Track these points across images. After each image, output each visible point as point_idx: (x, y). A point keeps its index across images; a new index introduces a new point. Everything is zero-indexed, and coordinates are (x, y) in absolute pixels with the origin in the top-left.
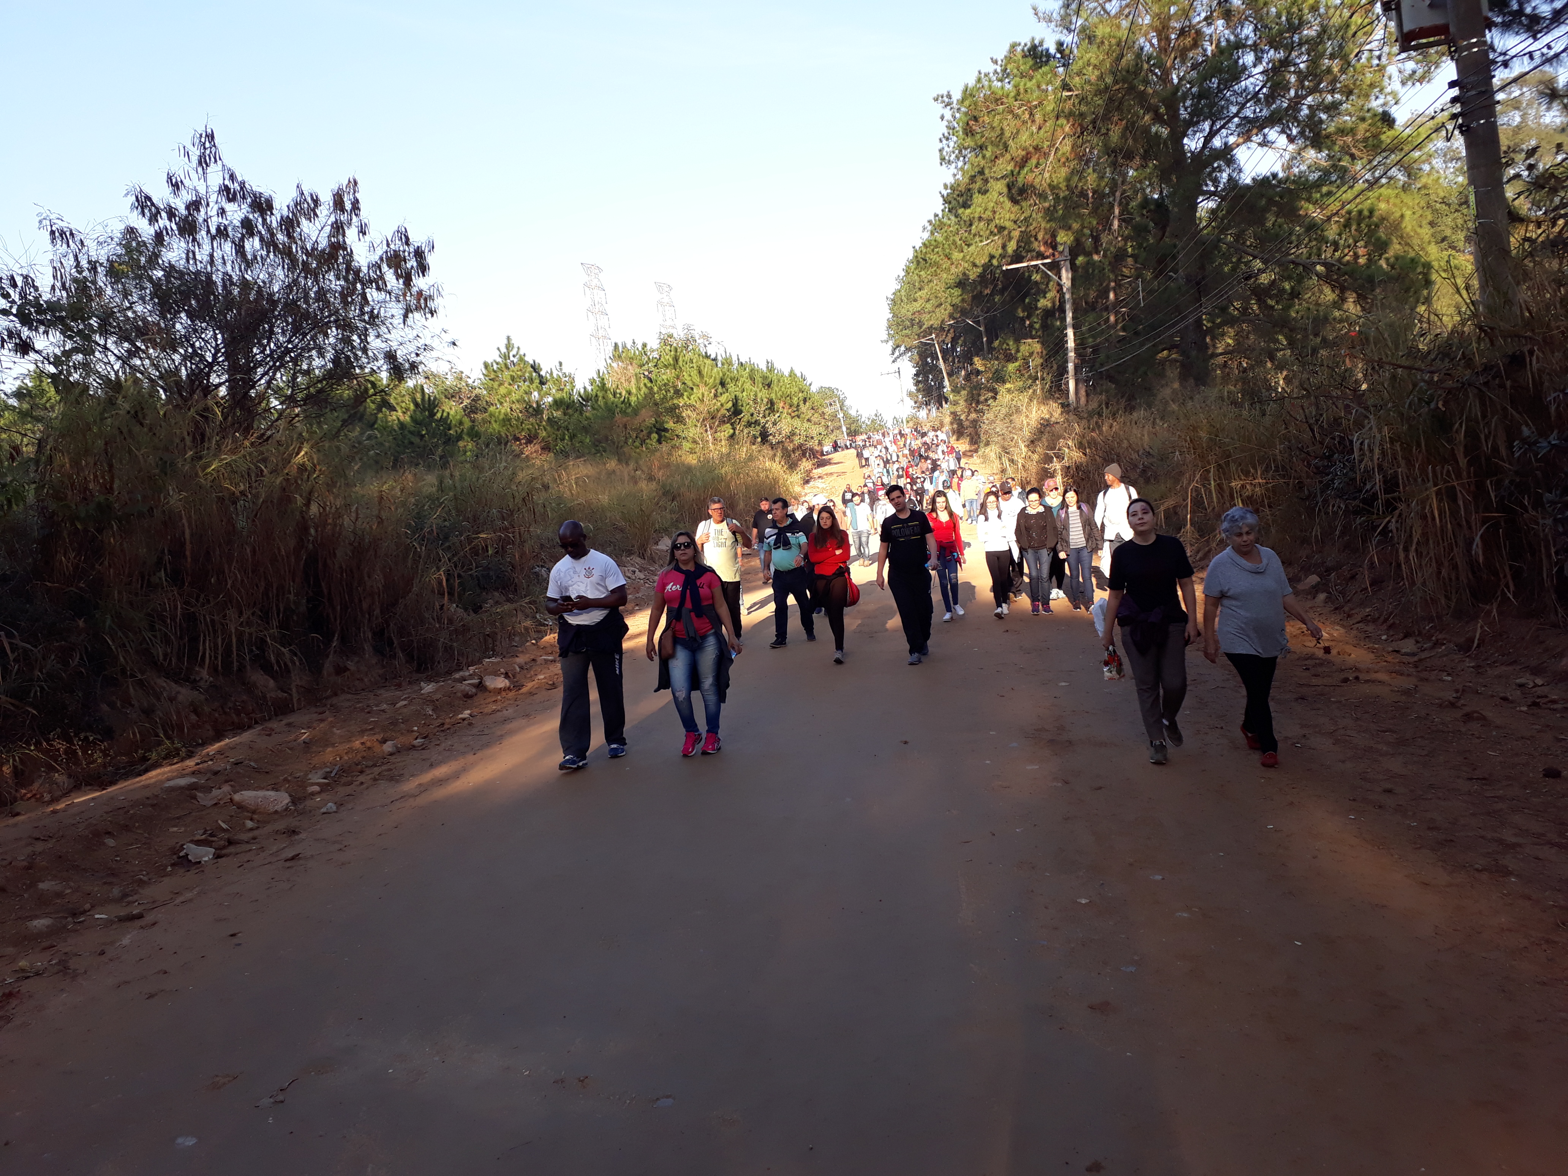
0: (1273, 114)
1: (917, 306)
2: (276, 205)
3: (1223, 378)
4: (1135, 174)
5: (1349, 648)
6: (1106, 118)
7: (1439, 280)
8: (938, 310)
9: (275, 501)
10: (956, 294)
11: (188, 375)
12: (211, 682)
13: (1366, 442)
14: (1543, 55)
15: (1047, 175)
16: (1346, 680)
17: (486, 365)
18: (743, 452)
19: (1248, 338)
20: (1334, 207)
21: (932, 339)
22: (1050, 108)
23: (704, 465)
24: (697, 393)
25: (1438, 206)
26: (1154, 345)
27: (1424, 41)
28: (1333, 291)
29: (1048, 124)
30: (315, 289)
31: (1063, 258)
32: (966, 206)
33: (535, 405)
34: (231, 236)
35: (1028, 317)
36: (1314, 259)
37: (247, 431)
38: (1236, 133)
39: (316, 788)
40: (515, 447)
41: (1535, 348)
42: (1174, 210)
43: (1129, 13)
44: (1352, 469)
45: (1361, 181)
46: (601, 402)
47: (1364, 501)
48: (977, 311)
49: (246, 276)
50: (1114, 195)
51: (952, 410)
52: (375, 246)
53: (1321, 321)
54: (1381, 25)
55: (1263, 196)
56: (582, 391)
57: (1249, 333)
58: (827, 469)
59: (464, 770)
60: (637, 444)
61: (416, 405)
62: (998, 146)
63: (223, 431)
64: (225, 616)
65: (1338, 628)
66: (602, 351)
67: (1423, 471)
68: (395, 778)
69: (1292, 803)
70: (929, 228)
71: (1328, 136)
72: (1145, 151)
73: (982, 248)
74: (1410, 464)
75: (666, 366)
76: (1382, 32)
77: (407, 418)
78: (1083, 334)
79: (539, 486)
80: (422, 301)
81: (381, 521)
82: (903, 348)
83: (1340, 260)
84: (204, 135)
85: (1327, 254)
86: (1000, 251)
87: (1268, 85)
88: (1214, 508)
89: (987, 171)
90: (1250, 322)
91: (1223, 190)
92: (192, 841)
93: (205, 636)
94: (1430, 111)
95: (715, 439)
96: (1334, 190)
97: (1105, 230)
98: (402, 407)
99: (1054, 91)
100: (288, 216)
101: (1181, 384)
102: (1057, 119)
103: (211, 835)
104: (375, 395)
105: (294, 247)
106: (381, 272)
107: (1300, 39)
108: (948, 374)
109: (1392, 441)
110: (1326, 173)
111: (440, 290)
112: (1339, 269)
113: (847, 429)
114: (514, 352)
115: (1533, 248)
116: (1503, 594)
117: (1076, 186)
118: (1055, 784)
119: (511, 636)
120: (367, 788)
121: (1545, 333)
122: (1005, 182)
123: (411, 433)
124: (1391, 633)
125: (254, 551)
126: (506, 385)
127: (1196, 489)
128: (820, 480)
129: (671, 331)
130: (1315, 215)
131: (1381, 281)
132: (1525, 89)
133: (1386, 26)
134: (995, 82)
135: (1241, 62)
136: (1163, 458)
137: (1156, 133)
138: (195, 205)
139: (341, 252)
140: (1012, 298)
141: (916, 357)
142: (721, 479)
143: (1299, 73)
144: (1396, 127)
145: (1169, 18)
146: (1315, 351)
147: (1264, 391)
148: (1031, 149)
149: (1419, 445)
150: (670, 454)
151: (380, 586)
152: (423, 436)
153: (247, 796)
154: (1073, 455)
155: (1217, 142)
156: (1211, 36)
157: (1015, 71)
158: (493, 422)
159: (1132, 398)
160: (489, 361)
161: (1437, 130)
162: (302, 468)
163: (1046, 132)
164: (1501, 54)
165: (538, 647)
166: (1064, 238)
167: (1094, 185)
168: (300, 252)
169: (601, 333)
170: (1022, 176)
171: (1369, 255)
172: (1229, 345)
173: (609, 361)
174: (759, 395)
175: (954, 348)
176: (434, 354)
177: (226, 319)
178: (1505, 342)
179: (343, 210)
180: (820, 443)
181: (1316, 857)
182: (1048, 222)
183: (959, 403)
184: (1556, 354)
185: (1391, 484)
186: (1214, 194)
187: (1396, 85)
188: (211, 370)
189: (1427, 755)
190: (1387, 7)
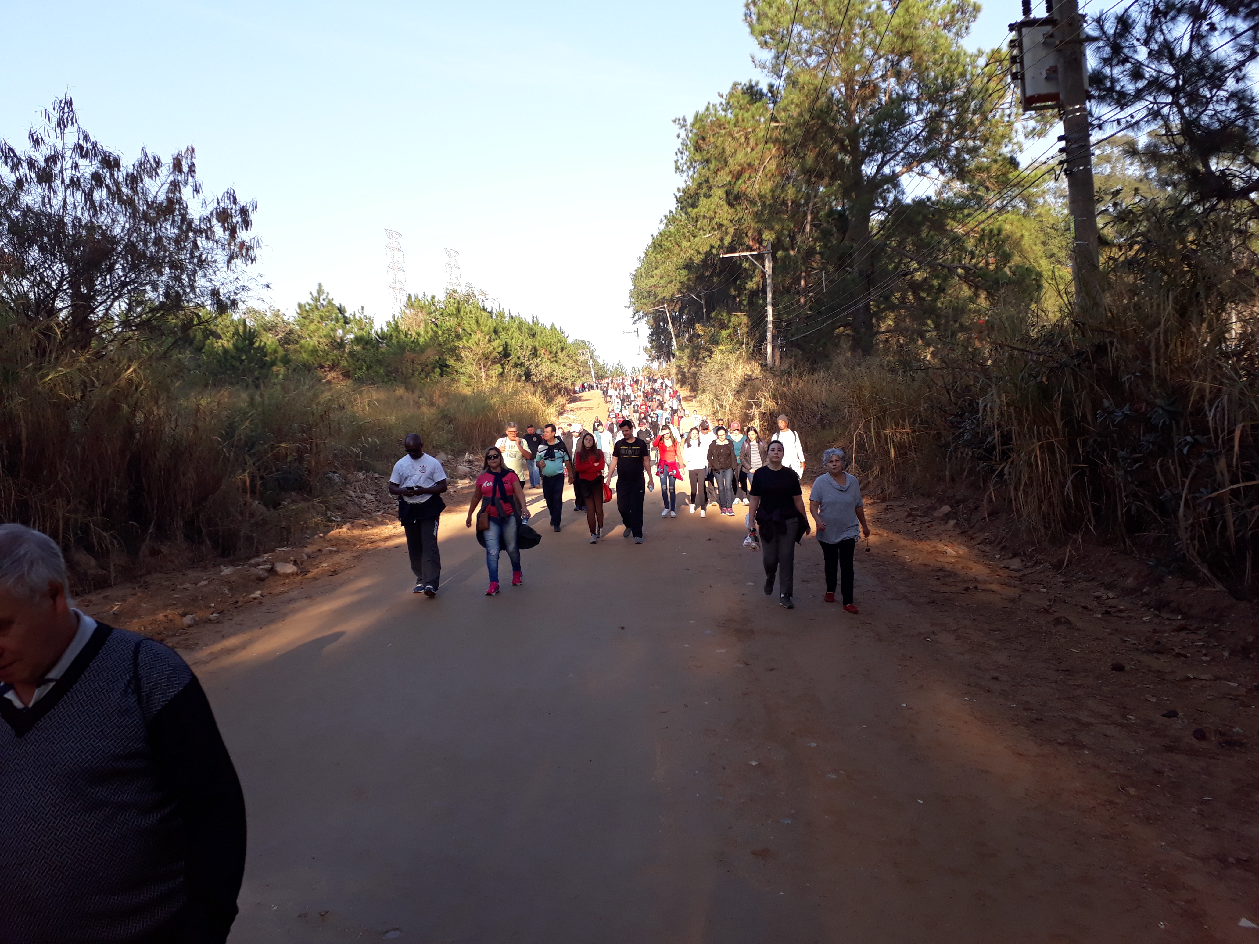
0: (929, 151)
1: (653, 281)
2: (123, 163)
3: (884, 351)
4: (824, 190)
5: (971, 564)
6: (803, 145)
7: (1047, 285)
8: (669, 285)
9: (106, 408)
10: (684, 274)
11: (35, 299)
13: (989, 405)
14: (1127, 122)
15: (756, 186)
16: (967, 589)
17: (300, 306)
18: (510, 387)
19: (904, 321)
20: (972, 224)
21: (664, 308)
22: (761, 134)
23: (477, 396)
24: (474, 338)
25: (1049, 230)
26: (832, 323)
27: (1042, 104)
28: (970, 289)
29: (759, 147)
30: (153, 235)
31: (766, 250)
32: (694, 206)
33: (339, 340)
34: (82, 185)
35: (739, 295)
36: (956, 263)
37: (85, 346)
38: (901, 164)
40: (320, 373)
41: (1115, 341)
42: (852, 220)
43: (824, 67)
44: (978, 426)
45: (992, 207)
46: (394, 341)
47: (986, 450)
48: (699, 288)
49: (93, 220)
50: (808, 205)
51: (678, 364)
52: (207, 203)
53: (959, 311)
54: (1010, 91)
55: (919, 213)
56: (379, 331)
57: (905, 317)
58: (578, 404)
59: (250, 642)
60: (423, 376)
61: (238, 334)
62: (720, 161)
63: (62, 347)
64: (54, 503)
65: (963, 547)
66: (398, 300)
67: (1030, 429)
69: (921, 687)
70: (665, 221)
71: (969, 172)
72: (833, 173)
73: (705, 240)
74: (1020, 423)
75: (449, 315)
76: (1011, 96)
77: (229, 346)
78: (779, 311)
79: (336, 406)
80: (244, 251)
81: (196, 428)
82: (641, 313)
83: (975, 266)
84: (63, 102)
85: (966, 261)
86: (719, 243)
87: (927, 130)
88: (873, 450)
89: (711, 180)
90: (906, 308)
91: (890, 207)
94: (1043, 159)
95: (487, 375)
96: (973, 212)
97: (799, 232)
98: (226, 336)
99: (765, 121)
100: (133, 174)
101: (852, 354)
102: (766, 143)
104: (199, 324)
105: (136, 198)
106: (210, 224)
107: (951, 97)
108: (675, 335)
109: (1008, 405)
110: (967, 199)
111: (260, 242)
112: (974, 272)
113: (595, 373)
114: (324, 296)
115: (1117, 266)
116: (1087, 527)
117: (779, 197)
118: (738, 665)
119: (303, 529)
121: (1122, 329)
122: (724, 190)
123: (232, 357)
124: (1003, 553)
125: (84, 449)
126: (316, 323)
127: (860, 435)
128: (572, 413)
129: (456, 287)
130: (957, 229)
131: (1005, 283)
132: (1113, 148)
133: (1014, 92)
134: (720, 112)
135: (907, 110)
136: (836, 410)
137: (842, 159)
138: (52, 159)
139: (177, 206)
140: (727, 280)
141: (651, 321)
142: (490, 408)
143: (949, 122)
144: (1019, 168)
145: (854, 73)
146: (954, 334)
147: (915, 362)
148: (745, 165)
149: (1028, 410)
150: (449, 386)
151: (193, 484)
152: (243, 360)
154: (768, 404)
155: (887, 170)
156: (885, 89)
157: (736, 104)
158: (302, 351)
159: (814, 362)
160: (303, 303)
161: (1049, 172)
162: (130, 381)
163: (757, 153)
164: (1096, 119)
165: (325, 540)
166: (768, 236)
167: (793, 197)
168: (141, 203)
169: (398, 285)
170: (737, 185)
171: (997, 263)
172: (890, 325)
173: (403, 308)
174: (525, 343)
175: (681, 316)
176: (250, 294)
177: (73, 254)
178: (1093, 334)
179: (180, 171)
180: (573, 384)
181: (937, 731)
182: (757, 222)
183: (683, 359)
184: (1130, 346)
185: (1006, 438)
186: (883, 209)
187: (1020, 137)
188: (56, 296)
189: (1026, 651)
190: (1014, 77)
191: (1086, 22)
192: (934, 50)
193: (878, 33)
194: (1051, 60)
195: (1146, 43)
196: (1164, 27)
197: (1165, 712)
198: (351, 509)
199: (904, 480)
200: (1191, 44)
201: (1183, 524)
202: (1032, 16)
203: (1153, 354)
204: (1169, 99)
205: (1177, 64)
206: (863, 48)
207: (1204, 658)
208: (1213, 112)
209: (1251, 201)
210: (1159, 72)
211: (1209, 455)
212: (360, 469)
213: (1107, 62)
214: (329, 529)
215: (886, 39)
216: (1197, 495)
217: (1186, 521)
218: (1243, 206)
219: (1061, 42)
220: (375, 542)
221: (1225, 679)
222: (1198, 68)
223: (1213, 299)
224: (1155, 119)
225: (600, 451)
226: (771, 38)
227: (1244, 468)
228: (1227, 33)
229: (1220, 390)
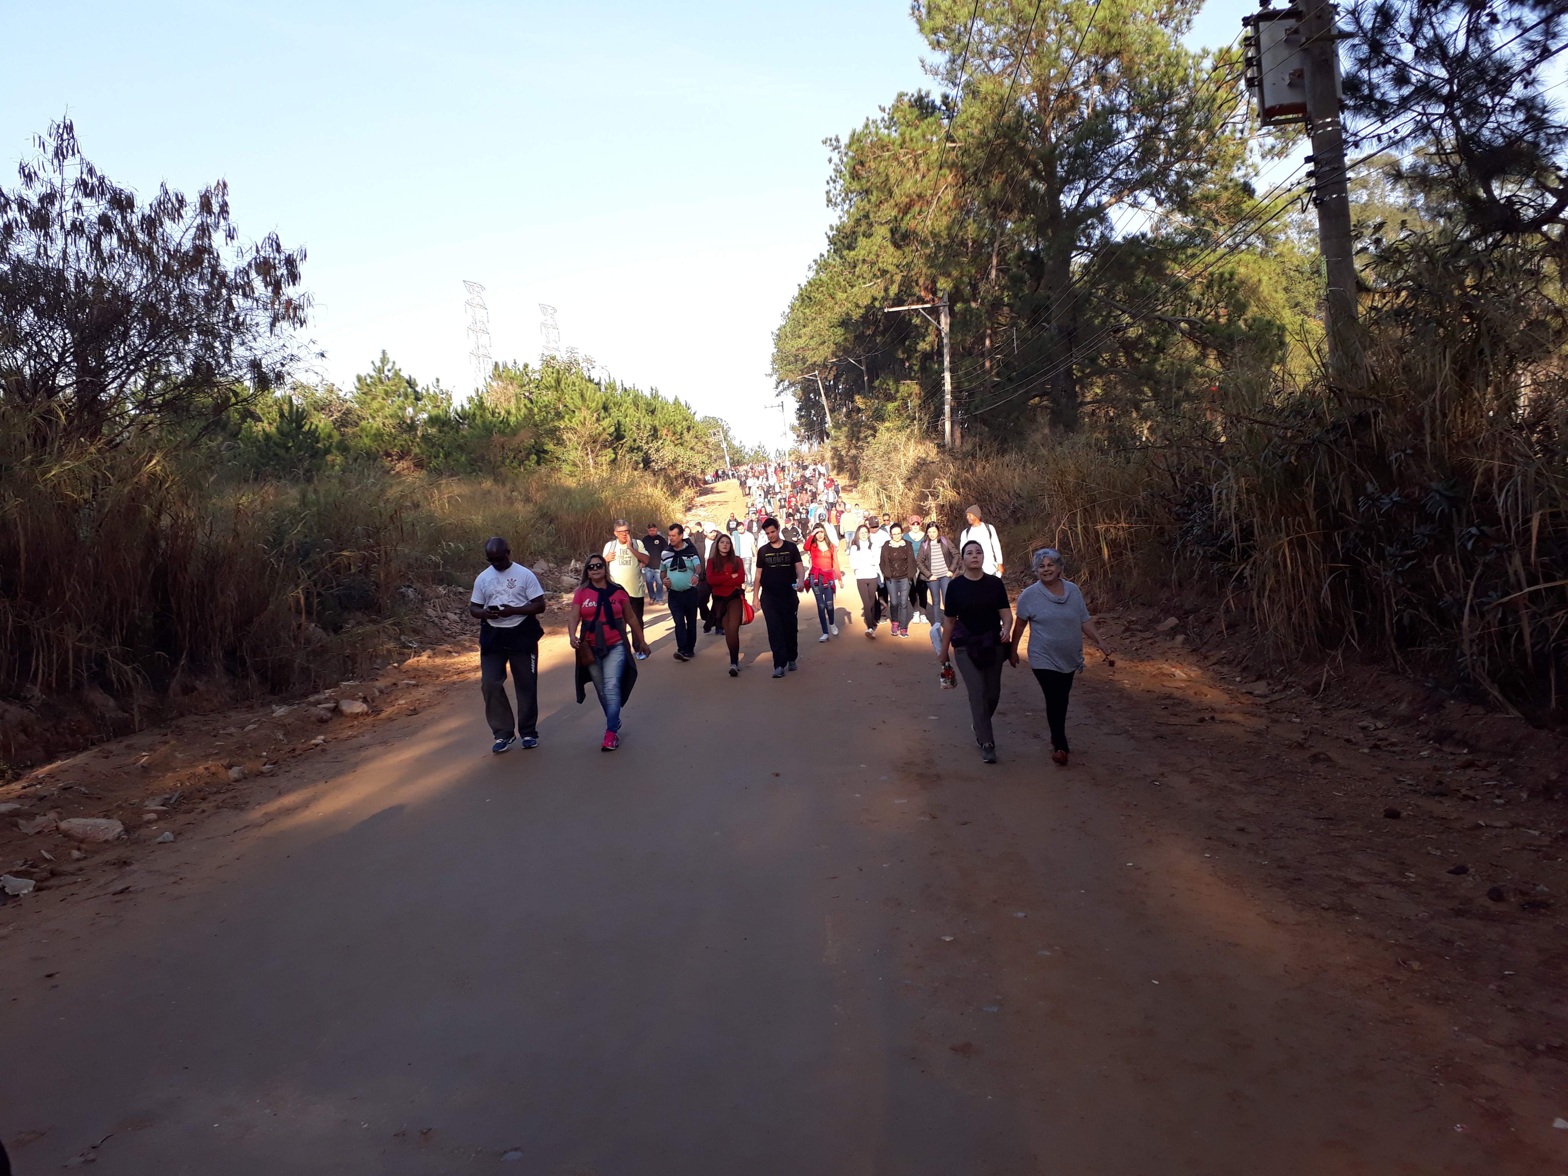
0: (1143, 177)
1: (801, 342)
2: (138, 203)
3: (1091, 426)
4: (1013, 226)
5: (1205, 689)
6: (987, 170)
7: (1293, 342)
8: (821, 347)
9: (122, 510)
10: (839, 333)
11: (31, 375)
12: (44, 700)
13: (1224, 492)
14: (1390, 138)
15: (929, 223)
16: (1202, 720)
17: (359, 379)
18: (624, 476)
19: (1115, 388)
20: (1198, 268)
21: (815, 376)
22: (933, 158)
23: (584, 488)
24: (579, 416)
25: (1292, 273)
26: (1025, 392)
27: (1283, 117)
28: (1196, 348)
29: (931, 173)
30: (177, 292)
31: (942, 304)
32: (850, 248)
33: (409, 421)
34: (87, 231)
35: (908, 359)
36: (1179, 316)
37: (94, 434)
38: (1109, 193)
39: (153, 816)
40: (387, 463)
41: (1380, 410)
42: (1049, 262)
43: (1012, 72)
44: (1210, 517)
45: (1222, 246)
46: (478, 421)
47: (1221, 548)
48: (859, 351)
49: (101, 275)
50: (992, 246)
51: (833, 445)
52: (244, 251)
53: (1185, 375)
54: (1244, 101)
55: (1132, 254)
56: (459, 409)
57: (1116, 383)
58: (710, 497)
59: (314, 799)
60: (515, 464)
61: (282, 415)
62: (883, 192)
63: (67, 435)
64: (62, 630)
65: (1195, 669)
66: (482, 369)
67: (1276, 522)
68: (239, 807)
69: (1150, 841)
70: (815, 267)
71: (1193, 202)
72: (1023, 205)
73: (865, 290)
74: (1264, 514)
75: (547, 388)
76: (1246, 107)
77: (272, 430)
78: (959, 378)
79: (409, 504)
80: (291, 311)
81: (237, 535)
82: (786, 383)
83: (1202, 319)
84: (62, 126)
85: (1191, 313)
86: (883, 293)
87: (1140, 150)
88: (1080, 550)
89: (871, 216)
90: (1117, 373)
91: (1096, 246)
92: (10, 873)
93: (38, 651)
94: (1287, 185)
95: (596, 463)
96: (1198, 252)
97: (983, 279)
98: (268, 418)
99: (938, 141)
100: (150, 216)
101: (1050, 431)
102: (941, 168)
103: (32, 866)
104: (236, 404)
105: (155, 247)
106: (248, 278)
107: (1170, 109)
108: (830, 410)
109: (1248, 492)
110: (1191, 236)
111: (311, 300)
112: (1201, 327)
113: (731, 459)
114: (389, 366)
115: (1379, 317)
116: (1348, 640)
117: (957, 236)
118: (922, 818)
119: (372, 658)
120: (209, 817)
121: (1388, 396)
122: (889, 227)
123: (275, 443)
124: (1245, 675)
125: (96, 562)
126: (380, 399)
127: (1063, 532)
128: (702, 508)
129: (554, 353)
130: (1180, 275)
131: (1240, 340)
132: (1372, 170)
133: (1249, 102)
134: (883, 130)
135: (1115, 126)
136: (1033, 500)
137: (1035, 187)
138: (49, 198)
139: (206, 256)
140: (893, 340)
141: (799, 392)
142: (601, 503)
143: (1168, 140)
144: (1255, 197)
145: (1049, 79)
146: (1178, 404)
147: (1129, 439)
148: (914, 196)
149: (1272, 497)
150: (549, 476)
151: (234, 603)
152: (289, 448)
153: (75, 824)
154: (948, 494)
155: (1091, 201)
156: (1088, 100)
157: (902, 120)
158: (363, 436)
159: (1004, 441)
160: (363, 375)
161: (1293, 202)
162: (153, 476)
163: (930, 181)
164: (1352, 135)
165: (400, 671)
166: (944, 285)
167: (974, 235)
168: (161, 253)
169: (482, 351)
170: (905, 222)
171: (1229, 315)
172: (1097, 394)
173: (489, 380)
174: (643, 421)
175: (836, 385)
176: (300, 364)
177: (77, 318)
178: (1352, 402)
179: (210, 212)
180: (703, 472)
181: (1173, 895)
182: (929, 268)
183: (839, 439)
184: (1398, 416)
185: (1247, 533)
186: (1087, 249)
187: (1256, 158)
188: (57, 371)
189: (1277, 795)
190: (1250, 83)
191: (1338, 14)
192: (1148, 50)
193: (1078, 30)
194: (1295, 63)
195: (1412, 40)
196: (1434, 19)
197: (1452, 868)
198: (431, 632)
199: (1118, 586)
200: (1468, 40)
201: (1466, 637)
202: (1271, 7)
203: (1427, 426)
204: (1441, 109)
205: (1450, 65)
206: (1059, 48)
207: (1497, 801)
208: (1496, 125)
209: (1544, 234)
210: (1429, 75)
211: (1499, 550)
212: (441, 582)
213: (1363, 63)
214: (404, 657)
215: (1089, 36)
216: (1484, 599)
217: (1471, 632)
218: (1535, 241)
219: (1307, 40)
220: (463, 672)
221: (1524, 826)
222: (1476, 70)
223: (1502, 356)
224: (1424, 134)
225: (738, 557)
226: (945, 37)
227: (1543, 565)
228: (1512, 26)
229: (1511, 470)
